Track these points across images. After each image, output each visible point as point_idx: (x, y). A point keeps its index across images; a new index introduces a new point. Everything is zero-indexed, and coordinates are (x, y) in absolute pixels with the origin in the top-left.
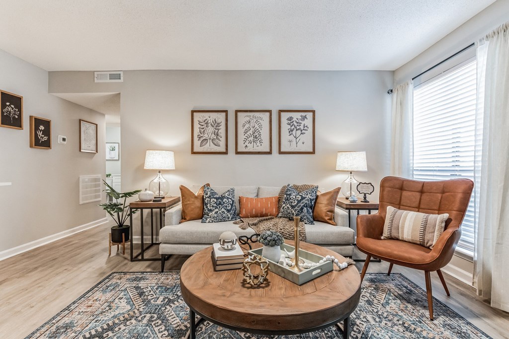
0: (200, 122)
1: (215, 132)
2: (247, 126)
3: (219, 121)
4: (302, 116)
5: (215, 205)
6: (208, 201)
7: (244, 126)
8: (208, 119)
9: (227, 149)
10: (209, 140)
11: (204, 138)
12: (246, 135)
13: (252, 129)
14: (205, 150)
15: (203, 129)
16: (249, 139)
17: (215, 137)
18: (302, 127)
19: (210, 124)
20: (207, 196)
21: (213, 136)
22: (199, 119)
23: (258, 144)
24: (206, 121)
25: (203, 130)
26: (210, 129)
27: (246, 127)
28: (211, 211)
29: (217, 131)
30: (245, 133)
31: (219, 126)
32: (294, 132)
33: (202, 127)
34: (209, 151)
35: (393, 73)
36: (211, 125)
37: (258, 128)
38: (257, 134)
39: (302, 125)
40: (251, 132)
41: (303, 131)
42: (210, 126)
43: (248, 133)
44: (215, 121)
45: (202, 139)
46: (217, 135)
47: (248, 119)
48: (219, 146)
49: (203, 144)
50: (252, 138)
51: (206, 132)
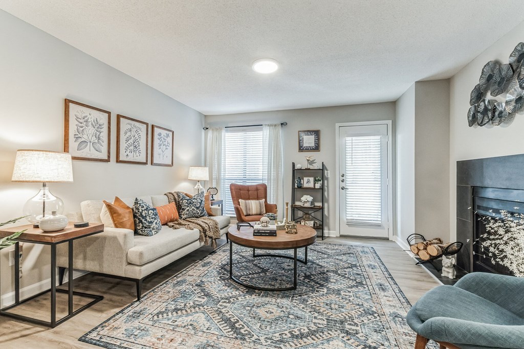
0: (78, 118)
1: (96, 134)
2: (129, 134)
3: (101, 122)
4: (166, 134)
5: (153, 216)
6: (145, 213)
7: (126, 133)
8: (89, 116)
9: (109, 157)
10: (89, 143)
11: (83, 140)
12: (127, 143)
13: (132, 137)
14: (84, 156)
15: (82, 127)
16: (130, 148)
17: (96, 141)
18: (166, 143)
19: (90, 123)
20: (143, 209)
21: (94, 139)
22: (77, 114)
23: (138, 154)
24: (86, 119)
25: (82, 129)
26: (90, 130)
27: (127, 136)
28: (151, 222)
29: (98, 133)
30: (127, 141)
31: (101, 129)
32: (162, 146)
33: (80, 125)
34: (89, 156)
35: (205, 116)
36: (92, 124)
37: (137, 138)
38: (136, 144)
39: (166, 141)
40: (131, 141)
41: (167, 147)
42: (90, 127)
43: (129, 142)
44: (97, 121)
45: (80, 140)
46: (99, 139)
47: (129, 127)
48: (100, 152)
49: (82, 147)
50: (132, 148)
51: (85, 131)
